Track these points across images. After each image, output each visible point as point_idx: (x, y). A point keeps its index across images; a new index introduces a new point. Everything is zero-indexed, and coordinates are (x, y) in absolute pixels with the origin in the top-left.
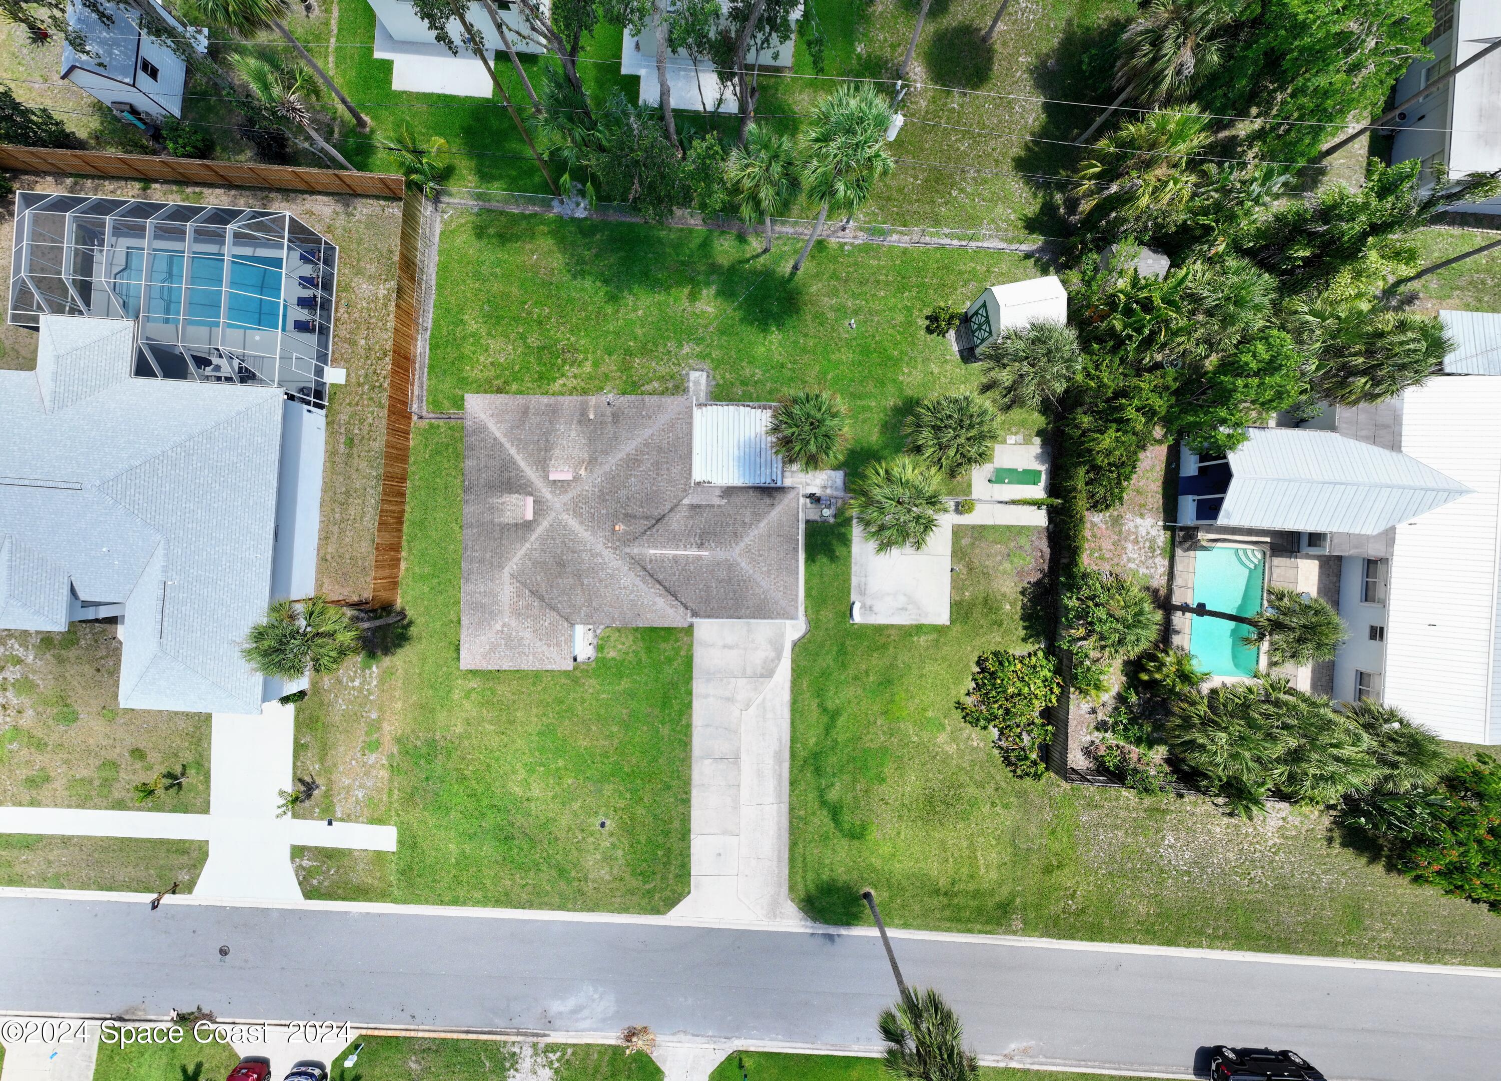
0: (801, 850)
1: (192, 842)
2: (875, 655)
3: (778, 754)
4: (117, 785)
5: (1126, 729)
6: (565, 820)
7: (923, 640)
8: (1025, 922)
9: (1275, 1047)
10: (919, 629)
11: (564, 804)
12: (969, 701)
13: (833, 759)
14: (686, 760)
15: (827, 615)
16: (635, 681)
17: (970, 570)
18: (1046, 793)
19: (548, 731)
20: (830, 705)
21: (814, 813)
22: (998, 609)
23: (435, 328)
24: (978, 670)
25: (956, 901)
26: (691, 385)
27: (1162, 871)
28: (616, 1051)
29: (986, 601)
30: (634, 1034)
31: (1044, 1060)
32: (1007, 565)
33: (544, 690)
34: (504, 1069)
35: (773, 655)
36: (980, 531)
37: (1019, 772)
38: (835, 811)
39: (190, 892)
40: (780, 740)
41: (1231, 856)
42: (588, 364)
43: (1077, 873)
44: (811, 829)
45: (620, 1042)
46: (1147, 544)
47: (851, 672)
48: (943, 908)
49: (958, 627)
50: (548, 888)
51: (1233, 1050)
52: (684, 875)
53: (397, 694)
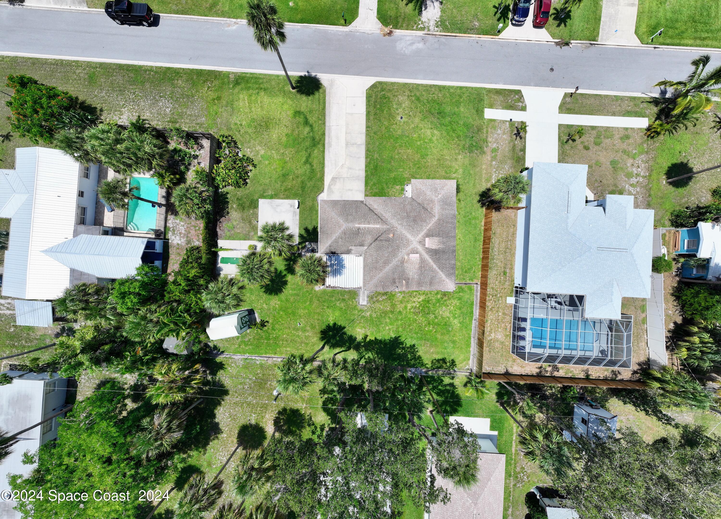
0: (321, 107)
1: (565, 113)
2: (290, 187)
3: (330, 146)
4: (595, 136)
5: (186, 155)
6: (417, 120)
7: (270, 192)
8: (229, 77)
9: (126, 26)
10: (272, 197)
11: (417, 126)
12: (251, 167)
13: (308, 143)
14: (368, 144)
15: (309, 203)
16: (388, 176)
17: (250, 222)
18: (219, 130)
19: (423, 157)
20: (308, 166)
21: (315, 122)
22: (239, 205)
23: (471, 321)
24: (247, 180)
25: (257, 86)
26: (366, 299)
27: (172, 98)
28: (396, 27)
29: (244, 209)
30: (389, 34)
31: (221, 22)
32: (235, 223)
33: (426, 173)
34: (441, 21)
35: (332, 187)
36: (246, 238)
37: (230, 138)
38: (306, 122)
39: (565, 93)
40: (329, 152)
41: (143, 104)
42: (409, 308)
43: (207, 97)
44: (317, 115)
45: (395, 30)
46: (176, 232)
47: (299, 180)
48: (262, 83)
49: (255, 198)
50: (423, 93)
51: (144, 25)
52: (369, 97)
53: (485, 171)
